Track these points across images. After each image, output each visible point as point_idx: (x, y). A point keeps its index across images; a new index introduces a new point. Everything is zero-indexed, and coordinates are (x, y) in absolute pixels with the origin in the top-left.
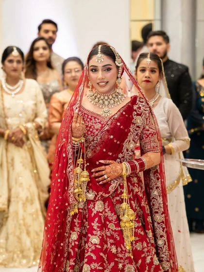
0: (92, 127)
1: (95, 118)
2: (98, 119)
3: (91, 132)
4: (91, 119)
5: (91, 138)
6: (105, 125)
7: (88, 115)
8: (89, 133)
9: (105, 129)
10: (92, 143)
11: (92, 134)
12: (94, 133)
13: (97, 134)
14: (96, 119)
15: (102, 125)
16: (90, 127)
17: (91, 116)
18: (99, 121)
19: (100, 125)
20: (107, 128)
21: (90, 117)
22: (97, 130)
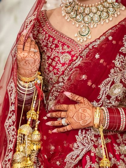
0: (56, 59)
1: (63, 44)
2: (68, 47)
3: (54, 68)
4: (57, 46)
5: (55, 78)
6: (77, 57)
7: (54, 39)
8: (51, 68)
9: (77, 65)
10: (56, 85)
11: (55, 71)
12: (58, 70)
13: (63, 72)
14: (65, 47)
15: (73, 56)
16: (53, 60)
17: (59, 41)
18: (70, 50)
19: (69, 57)
20: (79, 63)
21: (56, 42)
22: (63, 65)
